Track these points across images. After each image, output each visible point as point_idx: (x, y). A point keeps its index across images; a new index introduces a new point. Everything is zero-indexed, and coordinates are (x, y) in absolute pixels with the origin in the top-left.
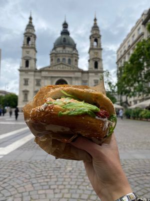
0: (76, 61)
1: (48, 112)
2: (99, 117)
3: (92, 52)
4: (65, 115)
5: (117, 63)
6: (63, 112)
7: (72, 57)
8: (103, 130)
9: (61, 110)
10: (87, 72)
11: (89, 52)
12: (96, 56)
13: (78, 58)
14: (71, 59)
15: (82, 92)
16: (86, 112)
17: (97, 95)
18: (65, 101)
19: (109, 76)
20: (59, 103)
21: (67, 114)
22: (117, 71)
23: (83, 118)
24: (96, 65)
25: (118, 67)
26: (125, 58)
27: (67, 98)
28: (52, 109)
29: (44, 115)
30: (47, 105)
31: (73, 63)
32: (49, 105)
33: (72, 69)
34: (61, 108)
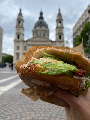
1: (30, 71)
2: (77, 76)
4: (44, 74)
6: (43, 71)
9: (41, 69)
15: (61, 52)
16: (64, 72)
17: (76, 55)
18: (45, 61)
20: (41, 62)
21: (47, 74)
23: (61, 78)
27: (48, 58)
28: (34, 68)
29: (28, 73)
30: (30, 64)
32: (32, 64)
34: (42, 67)
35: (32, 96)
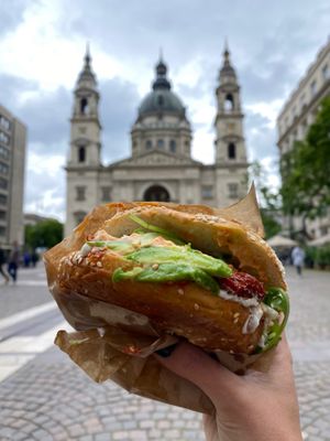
0: (188, 144)
1: (88, 269)
2: (229, 293)
3: (221, 124)
4: (128, 281)
5: (279, 144)
6: (125, 270)
7: (178, 136)
8: (245, 330)
9: (120, 263)
10: (213, 168)
11: (216, 124)
12: (229, 132)
13: (191, 138)
14: (177, 140)
15: (186, 221)
17: (228, 231)
18: (136, 242)
19: (262, 174)
20: (120, 247)
21: (136, 277)
22: (281, 162)
23: (181, 291)
24: (232, 152)
25: (281, 154)
26: (296, 133)
27: (146, 235)
28: (99, 259)
30: (89, 248)
31: (181, 148)
32: (94, 250)
33: (178, 163)
34: (124, 258)
35: (88, 364)
